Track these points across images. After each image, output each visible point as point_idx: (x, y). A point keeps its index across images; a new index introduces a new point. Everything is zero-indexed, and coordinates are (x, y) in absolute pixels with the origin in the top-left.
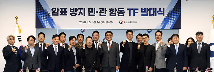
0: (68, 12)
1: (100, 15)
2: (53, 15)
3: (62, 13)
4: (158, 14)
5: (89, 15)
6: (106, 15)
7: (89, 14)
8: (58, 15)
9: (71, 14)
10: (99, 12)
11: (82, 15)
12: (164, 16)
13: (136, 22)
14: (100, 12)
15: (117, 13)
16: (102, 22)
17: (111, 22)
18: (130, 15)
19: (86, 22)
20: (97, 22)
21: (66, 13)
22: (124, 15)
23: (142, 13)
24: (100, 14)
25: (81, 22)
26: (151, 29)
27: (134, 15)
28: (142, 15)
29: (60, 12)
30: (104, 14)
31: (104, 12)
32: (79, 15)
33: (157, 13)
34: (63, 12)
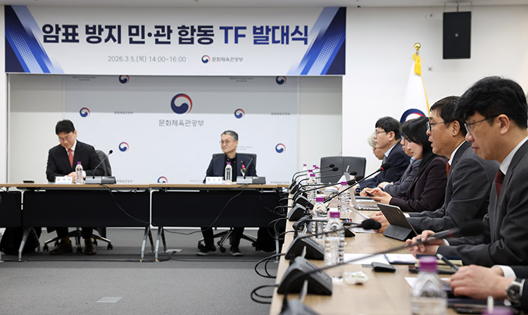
0: (82, 35)
1: (157, 42)
2: (45, 41)
3: (67, 38)
4: (293, 39)
5: (131, 42)
6: (169, 43)
7: (131, 39)
8: (57, 41)
9: (88, 40)
10: (153, 35)
11: (115, 40)
12: (306, 43)
13: (241, 59)
14: (155, 35)
15: (196, 38)
16: (162, 59)
17: (182, 59)
18: (226, 41)
19: (124, 58)
20: (148, 59)
21: (77, 38)
22: (211, 41)
23: (255, 37)
24: (157, 40)
25: (111, 59)
26: (284, 77)
27: (236, 42)
28: (255, 42)
29: (64, 34)
30: (164, 39)
31: (164, 35)
32: (107, 40)
33: (290, 38)
34: (70, 34)
